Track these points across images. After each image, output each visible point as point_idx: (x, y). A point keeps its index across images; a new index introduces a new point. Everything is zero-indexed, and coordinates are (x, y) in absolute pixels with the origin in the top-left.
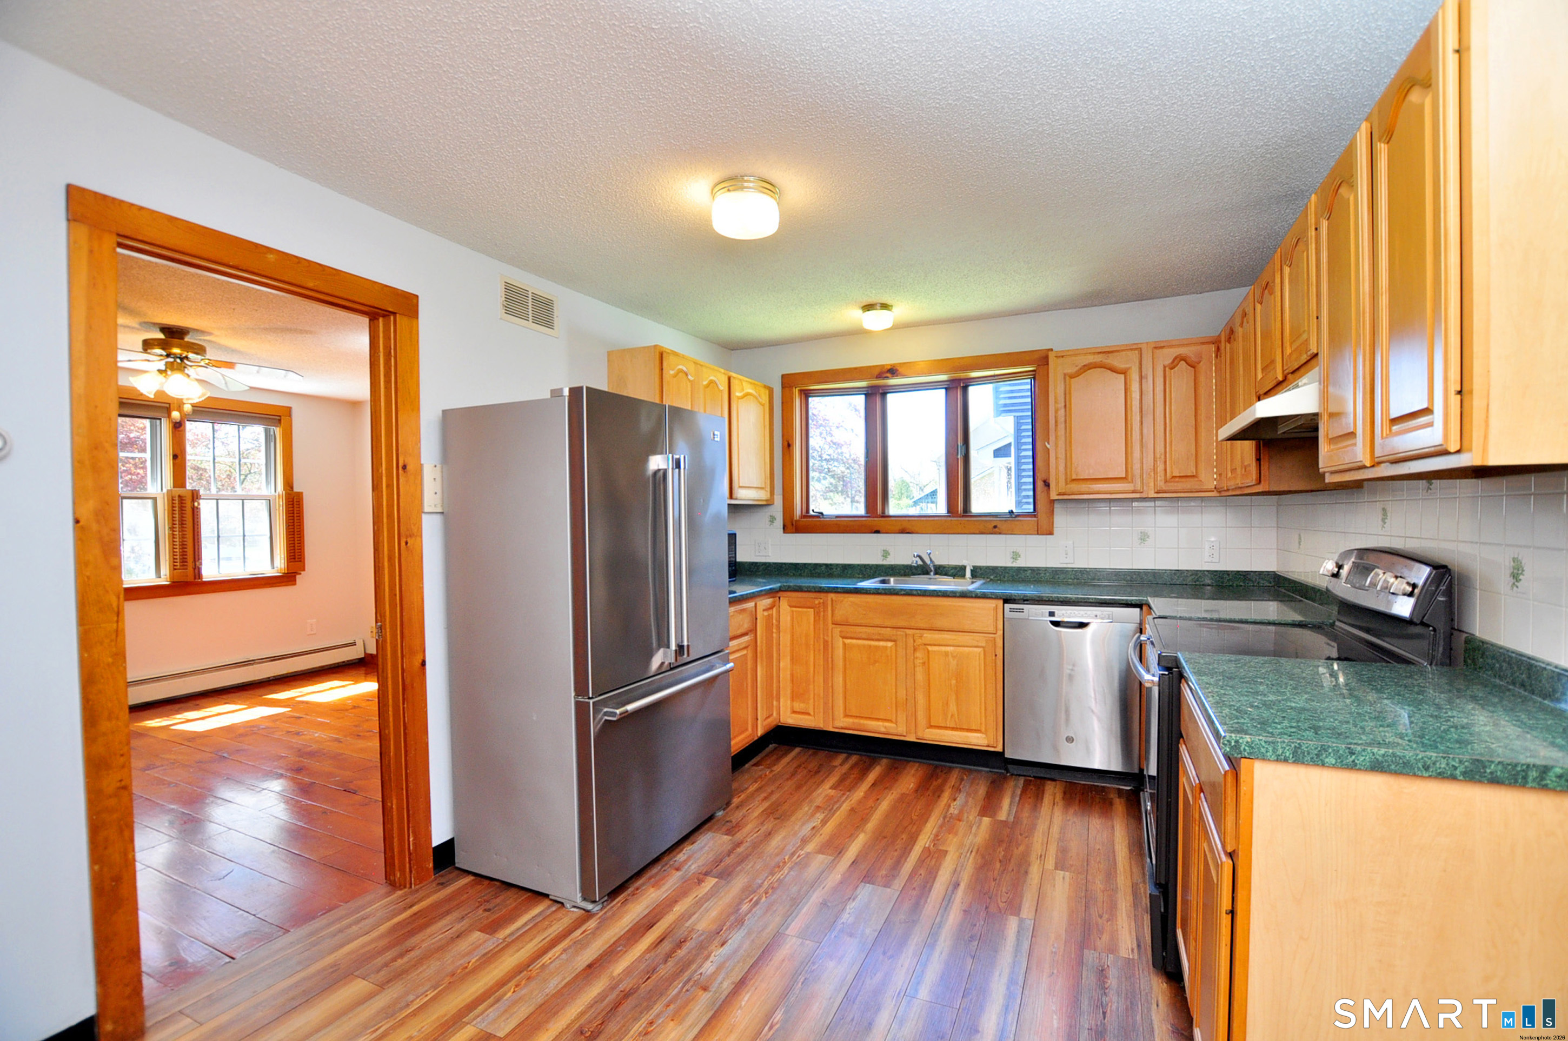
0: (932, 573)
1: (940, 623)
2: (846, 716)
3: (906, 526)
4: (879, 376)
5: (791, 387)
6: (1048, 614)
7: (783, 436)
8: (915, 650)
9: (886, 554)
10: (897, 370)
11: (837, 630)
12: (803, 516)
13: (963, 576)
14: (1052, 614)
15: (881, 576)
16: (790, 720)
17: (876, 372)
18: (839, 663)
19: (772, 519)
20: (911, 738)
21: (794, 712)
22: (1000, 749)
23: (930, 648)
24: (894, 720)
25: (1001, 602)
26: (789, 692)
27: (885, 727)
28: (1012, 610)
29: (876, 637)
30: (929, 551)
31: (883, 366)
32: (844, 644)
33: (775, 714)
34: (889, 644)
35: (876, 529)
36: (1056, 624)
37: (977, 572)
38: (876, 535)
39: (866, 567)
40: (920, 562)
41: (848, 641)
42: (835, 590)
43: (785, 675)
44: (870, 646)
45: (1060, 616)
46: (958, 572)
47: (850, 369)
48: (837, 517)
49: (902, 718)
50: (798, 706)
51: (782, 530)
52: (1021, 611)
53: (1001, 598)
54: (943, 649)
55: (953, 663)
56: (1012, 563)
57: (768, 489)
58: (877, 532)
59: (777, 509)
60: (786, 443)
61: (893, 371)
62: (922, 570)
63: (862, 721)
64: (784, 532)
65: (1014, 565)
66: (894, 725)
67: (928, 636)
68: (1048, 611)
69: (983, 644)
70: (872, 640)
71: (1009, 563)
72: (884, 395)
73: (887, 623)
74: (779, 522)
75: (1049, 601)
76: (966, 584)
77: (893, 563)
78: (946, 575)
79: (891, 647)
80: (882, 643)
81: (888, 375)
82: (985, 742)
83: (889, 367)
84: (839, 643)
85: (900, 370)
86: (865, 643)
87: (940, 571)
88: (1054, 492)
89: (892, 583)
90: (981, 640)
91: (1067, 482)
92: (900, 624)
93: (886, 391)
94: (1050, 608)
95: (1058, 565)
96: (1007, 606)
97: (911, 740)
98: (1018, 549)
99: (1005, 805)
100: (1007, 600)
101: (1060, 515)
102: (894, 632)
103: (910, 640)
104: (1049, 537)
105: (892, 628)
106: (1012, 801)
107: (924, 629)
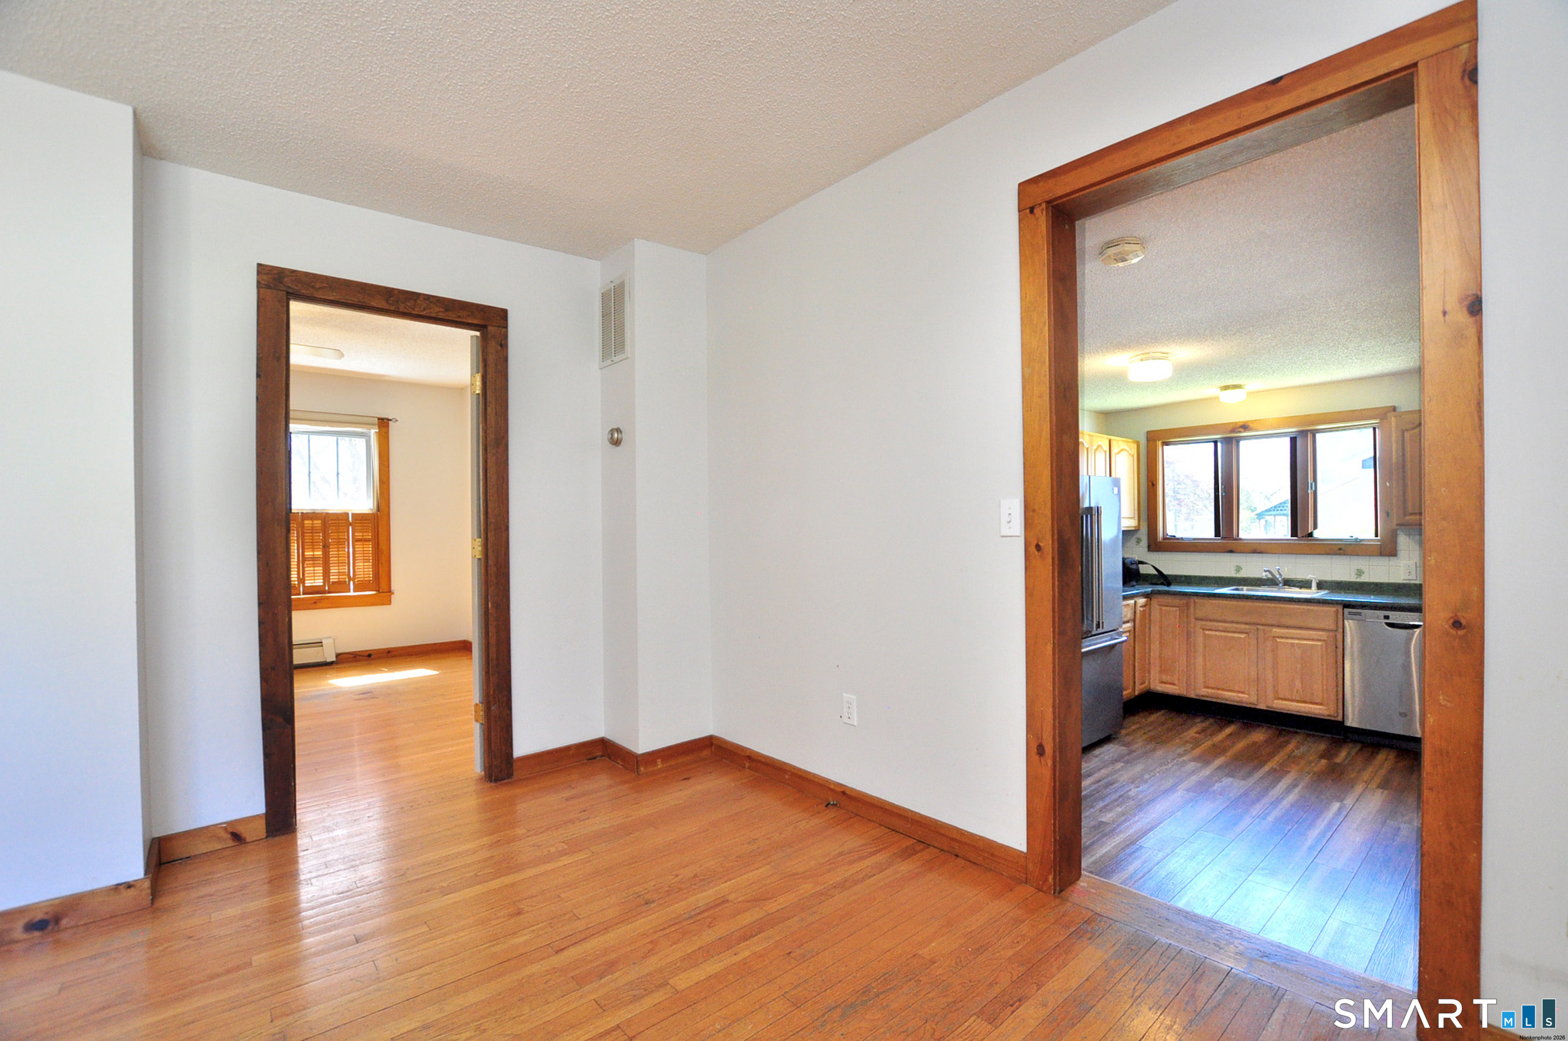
0: (1280, 585)
1: (1284, 621)
2: (1205, 685)
3: (1258, 548)
4: (1233, 431)
5: (1155, 441)
6: (1382, 617)
7: (1148, 478)
8: (1265, 641)
9: (1238, 569)
10: (1249, 426)
11: (1200, 623)
12: (1164, 539)
13: (1310, 587)
14: (1387, 617)
15: (1234, 585)
16: (1160, 688)
17: (1230, 428)
18: (1200, 647)
19: (1139, 541)
20: (1262, 706)
21: (1162, 682)
22: (1340, 718)
23: (1278, 640)
24: (1247, 692)
25: (1342, 606)
26: (1158, 668)
27: (1239, 697)
28: (1350, 613)
29: (1231, 630)
30: (1278, 567)
31: (1236, 423)
32: (1205, 634)
33: (1147, 682)
34: (1243, 636)
35: (1230, 549)
36: (1391, 625)
37: (1321, 586)
38: (1229, 554)
39: (1221, 578)
40: (1270, 576)
41: (1207, 632)
42: (1196, 594)
43: (1155, 654)
44: (1226, 637)
45: (1394, 620)
46: (1306, 584)
47: (1207, 426)
48: (1194, 539)
49: (1253, 692)
50: (1165, 678)
51: (1147, 549)
52: (1361, 614)
53: (1340, 604)
54: (1290, 641)
55: (1299, 652)
56: (1357, 578)
57: (1136, 518)
58: (1231, 552)
59: (1143, 534)
60: (1151, 484)
61: (1245, 427)
62: (1271, 581)
63: (1220, 692)
64: (1149, 551)
65: (1359, 580)
66: (1247, 696)
67: (1277, 631)
68: (1383, 615)
69: (1325, 638)
70: (1229, 632)
71: (1352, 579)
72: (1238, 442)
73: (1241, 620)
74: (1144, 543)
75: (1384, 607)
76: (1313, 593)
77: (1245, 576)
78: (1294, 586)
79: (1244, 638)
80: (1236, 635)
81: (1241, 430)
82: (1326, 713)
83: (1242, 424)
84: (1200, 633)
85: (1251, 425)
86: (1223, 634)
87: (1288, 583)
88: (1395, 523)
89: (1245, 591)
90: (1323, 635)
91: (1405, 515)
92: (1252, 621)
93: (1238, 440)
94: (1387, 613)
95: (1401, 581)
96: (1347, 610)
97: (1262, 708)
98: (1362, 568)
99: (1342, 755)
100: (1347, 605)
101: (1404, 541)
102: (1247, 627)
103: (1261, 633)
104: (1392, 558)
105: (1246, 624)
106: (1349, 754)
107: (1272, 625)
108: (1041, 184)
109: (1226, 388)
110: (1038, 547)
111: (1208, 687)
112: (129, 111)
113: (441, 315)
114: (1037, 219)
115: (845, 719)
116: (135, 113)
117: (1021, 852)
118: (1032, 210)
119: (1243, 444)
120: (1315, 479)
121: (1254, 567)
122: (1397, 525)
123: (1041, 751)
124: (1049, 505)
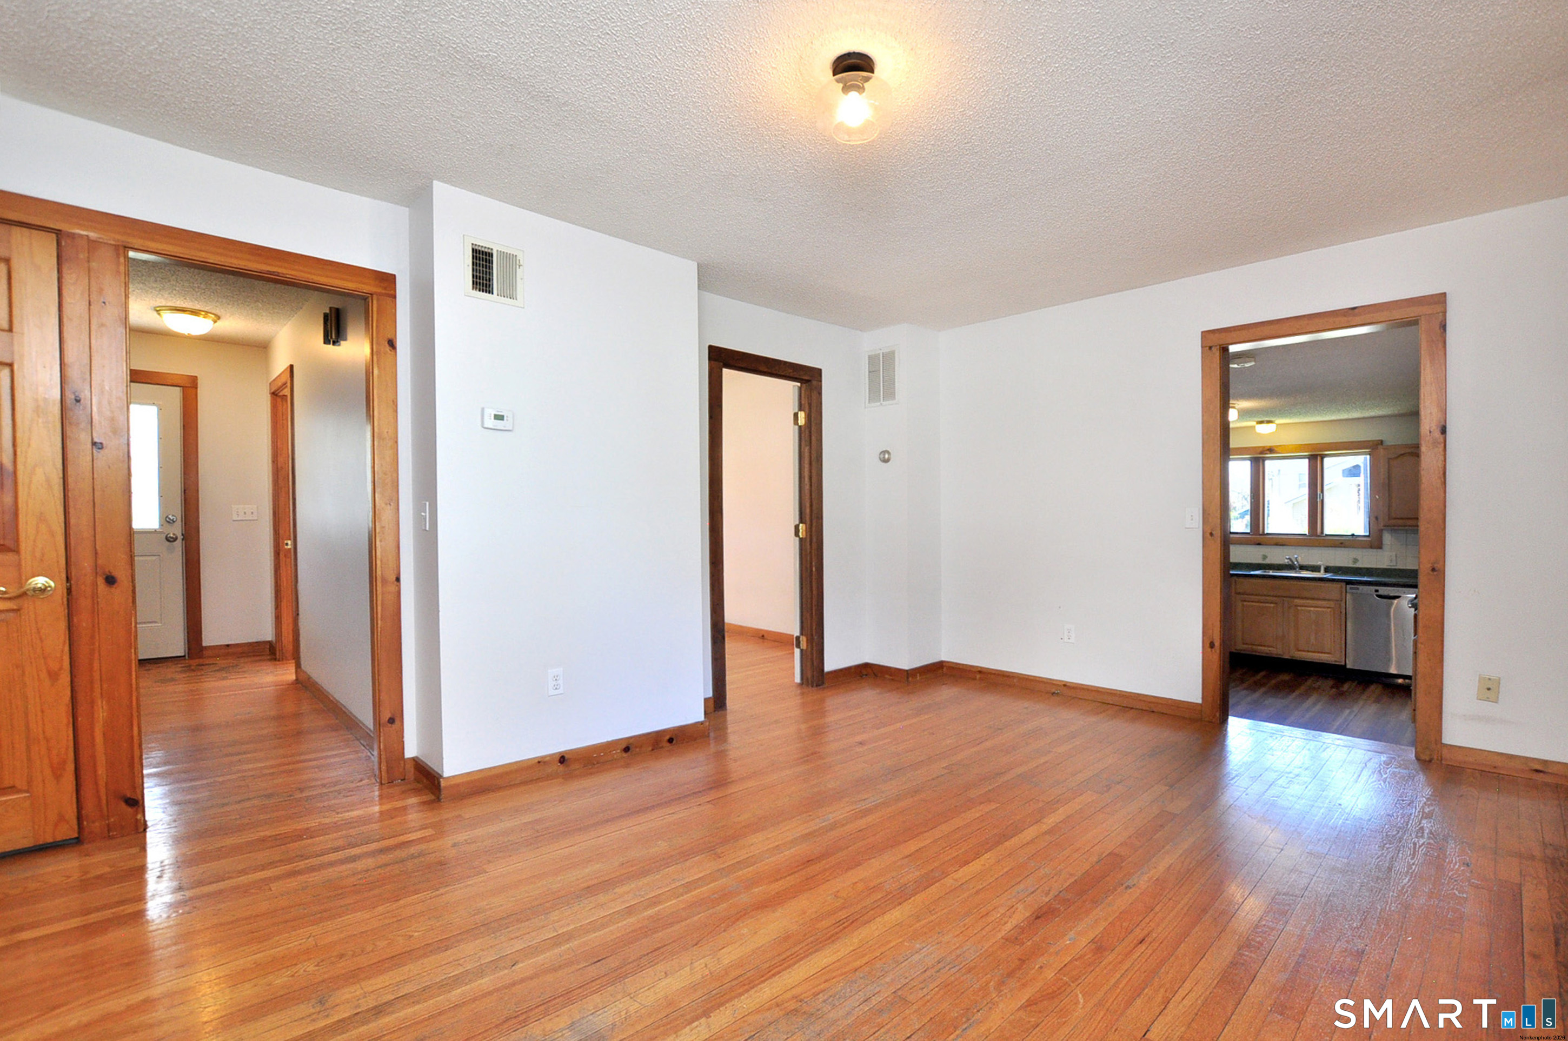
0: (1298, 569)
1: (1306, 594)
2: (1244, 644)
3: (1281, 541)
4: (1262, 453)
6: (1373, 591)
8: (1289, 608)
9: (1265, 557)
10: (1274, 449)
11: (1239, 597)
13: (1319, 571)
14: (1377, 591)
15: (1262, 569)
17: (1259, 450)
18: (1240, 614)
22: (1343, 664)
23: (1299, 608)
24: (1275, 646)
25: (1344, 584)
27: (1269, 650)
28: (1351, 588)
29: (1264, 601)
30: (1296, 557)
31: (1264, 447)
32: (1243, 605)
34: (1272, 605)
35: (1258, 542)
36: (1379, 596)
37: (1327, 570)
38: (1257, 546)
39: (1251, 564)
40: (1289, 563)
41: (1245, 603)
42: (1237, 575)
44: (1260, 606)
45: (1382, 592)
46: (1316, 569)
47: (1242, 448)
49: (1280, 646)
52: (1358, 589)
53: (1343, 582)
54: (1307, 608)
55: (1315, 616)
56: (1353, 564)
58: (1259, 544)
61: (1271, 450)
62: (1291, 567)
63: (1254, 647)
65: (1354, 566)
66: (1275, 649)
67: (1297, 601)
68: (1373, 589)
69: (1334, 606)
70: (1261, 603)
71: (1351, 565)
72: (1263, 462)
73: (1270, 594)
75: (1374, 584)
76: (1321, 574)
77: (1269, 562)
78: (1307, 570)
79: (1273, 607)
80: (1267, 605)
81: (1267, 452)
82: (1334, 660)
83: (1269, 447)
84: (1240, 604)
85: (1276, 449)
86: (1257, 604)
87: (1302, 568)
88: (1382, 524)
89: (1271, 573)
90: (1332, 604)
91: (1389, 519)
92: (1279, 594)
93: (1264, 459)
94: (1377, 588)
95: (1385, 567)
96: (1348, 587)
97: (1286, 657)
98: (1359, 558)
99: (1346, 687)
100: (1348, 582)
101: (1387, 538)
102: (1276, 599)
103: (1286, 604)
104: (1379, 550)
105: (1273, 596)
106: (1350, 687)
107: (1296, 598)
108: (1217, 335)
109: (1261, 422)
110: (1211, 534)
111: (1246, 644)
112: (694, 266)
113: (791, 375)
114: (1214, 354)
115: (1066, 640)
116: (699, 266)
117: (1197, 704)
118: (1210, 348)
119: (1267, 463)
120: (1322, 491)
121: (1278, 556)
122: (1385, 526)
123: (1212, 645)
124: (1219, 511)
